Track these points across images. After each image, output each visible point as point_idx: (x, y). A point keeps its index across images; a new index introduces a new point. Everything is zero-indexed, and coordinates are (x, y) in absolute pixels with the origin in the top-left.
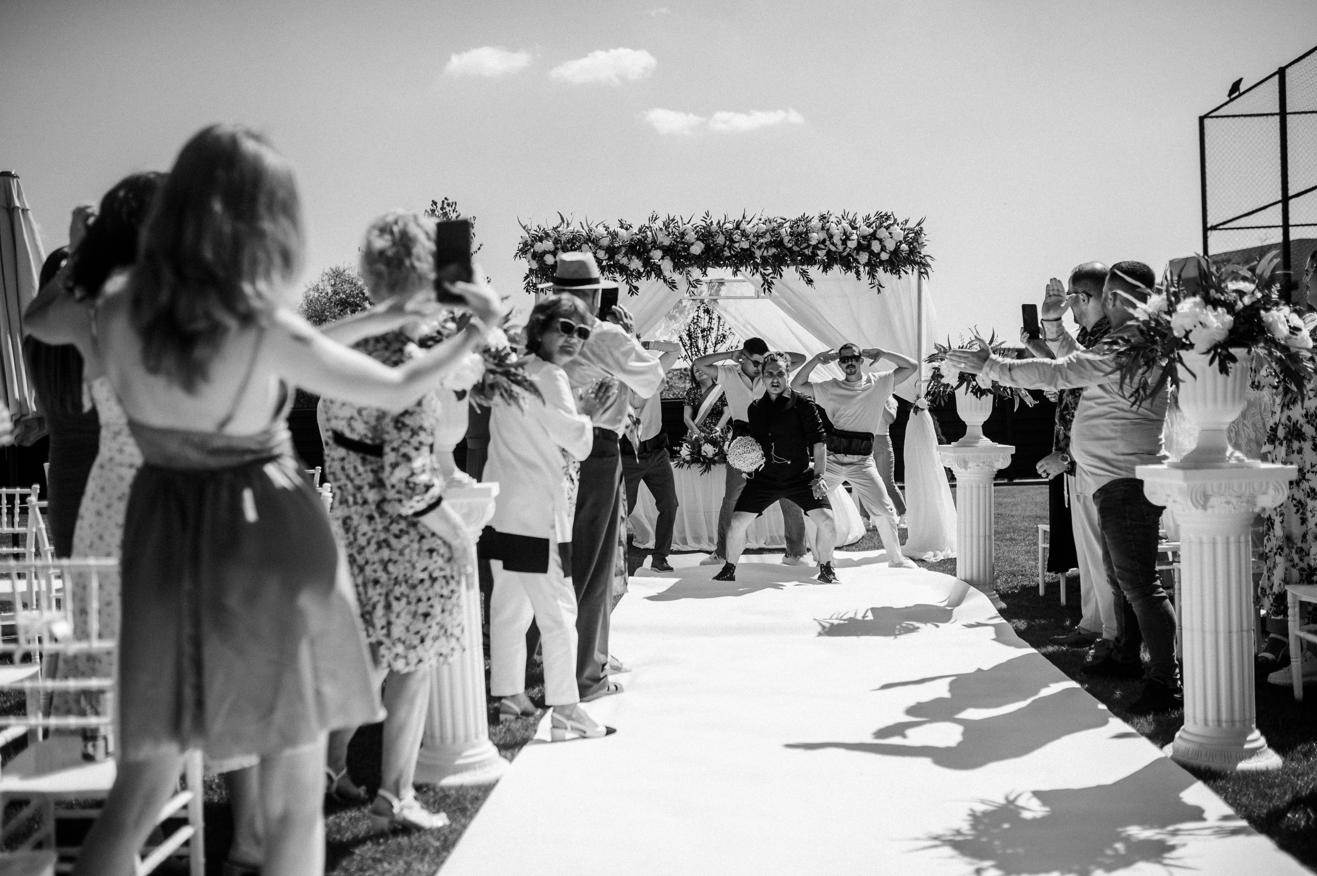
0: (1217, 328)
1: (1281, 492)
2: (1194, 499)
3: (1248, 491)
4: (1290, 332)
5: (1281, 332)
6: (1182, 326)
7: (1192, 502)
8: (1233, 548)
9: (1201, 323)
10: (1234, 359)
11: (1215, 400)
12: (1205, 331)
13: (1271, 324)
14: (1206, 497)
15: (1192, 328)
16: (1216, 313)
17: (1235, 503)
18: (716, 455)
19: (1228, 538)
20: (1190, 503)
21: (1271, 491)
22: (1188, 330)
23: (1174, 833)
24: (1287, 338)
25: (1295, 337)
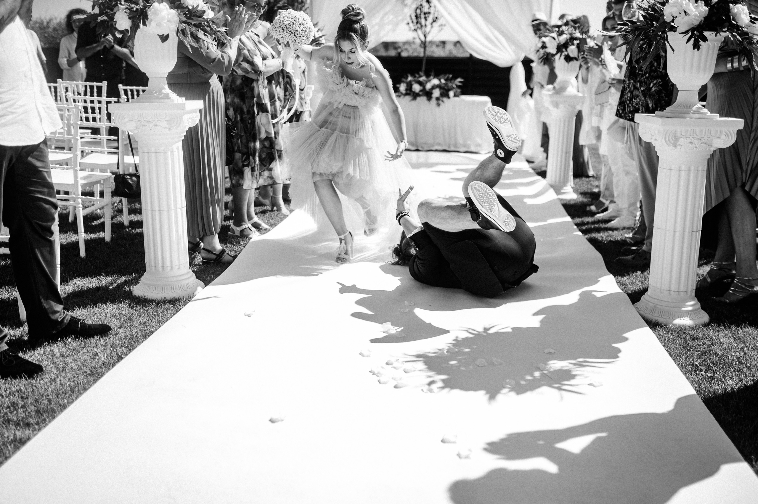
0: (695, 15)
1: (730, 136)
2: (667, 140)
3: (706, 135)
4: (751, 21)
5: (743, 20)
6: (671, 13)
7: (666, 141)
8: (692, 175)
9: (685, 12)
10: (705, 39)
11: (691, 69)
12: (687, 17)
13: (736, 14)
14: (676, 138)
15: (677, 14)
16: (696, 5)
17: (696, 143)
18: (421, 91)
19: (689, 168)
20: (663, 141)
21: (723, 137)
22: (675, 16)
23: (580, 365)
24: (748, 26)
25: (754, 25)
